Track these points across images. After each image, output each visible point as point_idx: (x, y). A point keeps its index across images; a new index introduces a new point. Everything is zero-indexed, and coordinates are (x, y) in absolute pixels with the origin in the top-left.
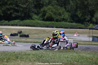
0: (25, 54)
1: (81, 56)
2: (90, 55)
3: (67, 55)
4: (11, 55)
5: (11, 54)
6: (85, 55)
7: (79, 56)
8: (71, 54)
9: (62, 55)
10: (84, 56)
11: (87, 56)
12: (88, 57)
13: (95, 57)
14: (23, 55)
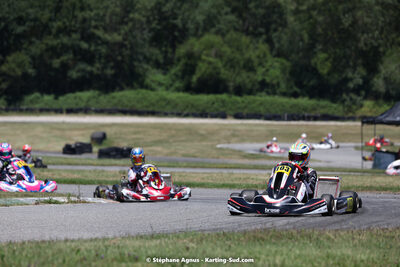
0: (119, 257)
1: (334, 258)
2: (370, 254)
3: (282, 255)
4: (64, 261)
5: (67, 259)
6: (349, 252)
7: (328, 257)
8: (298, 252)
9: (263, 256)
10: (348, 257)
11: (358, 256)
12: (362, 261)
13: (390, 260)
14: (113, 260)
